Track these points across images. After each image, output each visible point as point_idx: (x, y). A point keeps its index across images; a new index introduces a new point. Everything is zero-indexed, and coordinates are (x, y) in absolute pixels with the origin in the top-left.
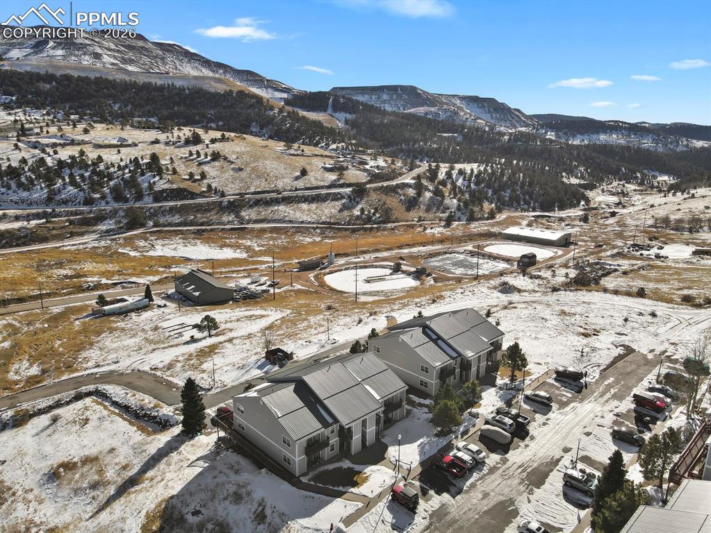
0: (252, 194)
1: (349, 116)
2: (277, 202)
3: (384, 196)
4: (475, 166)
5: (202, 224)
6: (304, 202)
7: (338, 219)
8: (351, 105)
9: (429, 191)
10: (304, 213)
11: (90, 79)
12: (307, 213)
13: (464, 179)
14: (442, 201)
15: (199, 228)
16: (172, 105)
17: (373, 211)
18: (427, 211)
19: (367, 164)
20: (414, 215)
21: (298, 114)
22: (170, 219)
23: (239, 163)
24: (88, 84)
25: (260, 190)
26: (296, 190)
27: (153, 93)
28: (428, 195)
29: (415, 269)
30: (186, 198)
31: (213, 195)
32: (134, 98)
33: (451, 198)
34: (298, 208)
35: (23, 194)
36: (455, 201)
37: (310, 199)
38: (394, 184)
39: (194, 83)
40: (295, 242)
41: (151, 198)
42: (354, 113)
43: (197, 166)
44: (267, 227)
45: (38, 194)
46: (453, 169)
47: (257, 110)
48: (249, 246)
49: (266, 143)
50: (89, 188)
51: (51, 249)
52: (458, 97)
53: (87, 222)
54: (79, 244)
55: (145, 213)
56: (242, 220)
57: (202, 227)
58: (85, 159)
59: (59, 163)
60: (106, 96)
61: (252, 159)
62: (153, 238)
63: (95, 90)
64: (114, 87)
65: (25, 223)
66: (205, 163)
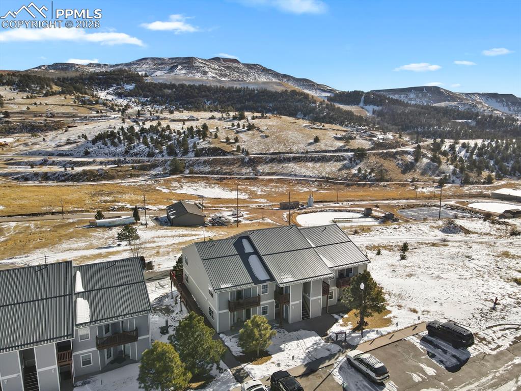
0: (271, 154)
1: (376, 108)
2: (289, 160)
3: (383, 160)
4: (480, 142)
5: (226, 174)
6: (311, 161)
7: (336, 175)
8: (379, 99)
9: (427, 157)
10: (309, 170)
11: (195, 86)
12: (311, 169)
13: (467, 152)
14: (438, 167)
15: (222, 176)
16: (244, 101)
17: (369, 171)
18: (423, 174)
19: (375, 137)
20: (408, 177)
21: (334, 106)
22: (202, 169)
23: (267, 133)
24: (194, 89)
25: (278, 151)
26: (307, 152)
27: (233, 93)
28: (425, 161)
29: (384, 215)
30: (219, 155)
31: (240, 154)
32: (220, 97)
33: (447, 165)
34: (305, 165)
35: (113, 149)
36: (452, 167)
37: (316, 159)
38: (394, 150)
39: (262, 86)
40: (294, 191)
41: (193, 154)
42: (381, 105)
43: (235, 133)
44: (275, 179)
45: (121, 149)
46: (457, 143)
47: (303, 103)
48: (254, 191)
49: (296, 121)
50: (154, 146)
51: (113, 184)
52: (478, 94)
53: (144, 168)
54: (133, 182)
55: (186, 163)
56: (256, 173)
57: (224, 176)
58: (159, 128)
59: (143, 130)
60: (203, 97)
61: (279, 130)
62: (185, 181)
63: (197, 93)
64: (209, 91)
65: (104, 166)
66: (241, 132)
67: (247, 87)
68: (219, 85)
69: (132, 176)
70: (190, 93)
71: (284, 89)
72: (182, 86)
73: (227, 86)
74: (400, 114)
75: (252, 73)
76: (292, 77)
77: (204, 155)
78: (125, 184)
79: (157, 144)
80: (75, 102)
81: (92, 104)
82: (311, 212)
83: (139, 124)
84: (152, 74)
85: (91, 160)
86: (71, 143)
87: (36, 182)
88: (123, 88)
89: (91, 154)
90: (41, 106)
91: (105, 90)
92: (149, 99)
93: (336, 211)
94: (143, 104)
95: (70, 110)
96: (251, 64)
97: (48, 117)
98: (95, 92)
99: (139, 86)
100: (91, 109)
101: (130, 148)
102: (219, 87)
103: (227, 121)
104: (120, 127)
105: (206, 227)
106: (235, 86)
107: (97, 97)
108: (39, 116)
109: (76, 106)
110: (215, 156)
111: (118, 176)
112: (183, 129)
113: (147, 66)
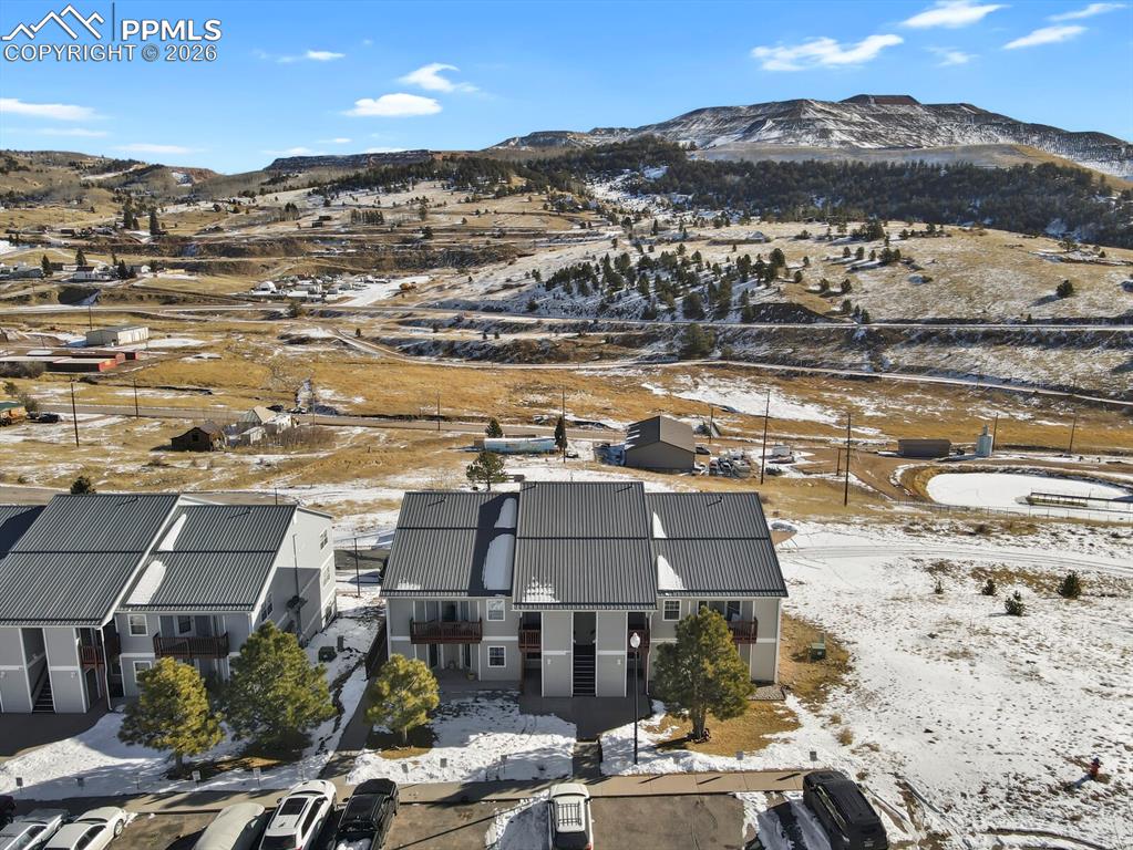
0: (928, 322)
2: (971, 339)
5: (804, 363)
6: (1035, 345)
7: (1102, 384)
10: (1024, 366)
11: (795, 165)
12: (1028, 364)
15: (792, 368)
22: (752, 349)
23: (930, 271)
24: (790, 172)
25: (946, 316)
26: (1030, 321)
27: (884, 178)
30: (797, 320)
31: (848, 319)
32: (851, 188)
34: (1013, 355)
35: (579, 300)
37: (1051, 340)
39: (961, 156)
40: (965, 414)
41: (739, 316)
43: (848, 272)
44: (922, 383)
45: (594, 300)
47: (1071, 196)
48: (859, 408)
49: (1025, 241)
50: (658, 296)
51: (562, 371)
53: (630, 342)
54: (600, 370)
55: (716, 336)
56: (879, 365)
57: (797, 369)
58: (678, 258)
59: (645, 263)
60: (810, 189)
61: (964, 265)
62: (707, 375)
63: (796, 180)
64: (825, 174)
65: (554, 335)
66: (863, 268)
67: (921, 162)
68: (850, 159)
69: (602, 356)
70: (780, 181)
71: (1023, 162)
72: (766, 166)
73: (869, 161)
75: (945, 127)
76: (1057, 129)
77: (762, 320)
78: (584, 372)
79: (666, 291)
80: (545, 207)
81: (575, 210)
82: (976, 471)
83: (641, 251)
84: (707, 143)
85: (535, 320)
86: (511, 287)
87: (433, 359)
88: (643, 175)
89: (540, 310)
90: (487, 216)
91: (608, 181)
92: (690, 197)
93: (1050, 475)
94: (678, 208)
95: (534, 223)
96: (945, 105)
97: (493, 236)
98: (588, 186)
99: (675, 171)
100: (572, 220)
101: (611, 300)
102: (850, 163)
103: (835, 244)
104: (604, 255)
105: (694, 475)
106: (891, 161)
107: (589, 196)
108: (480, 235)
109: (545, 215)
110: (786, 322)
111: (575, 355)
112: (728, 260)
113: (701, 127)
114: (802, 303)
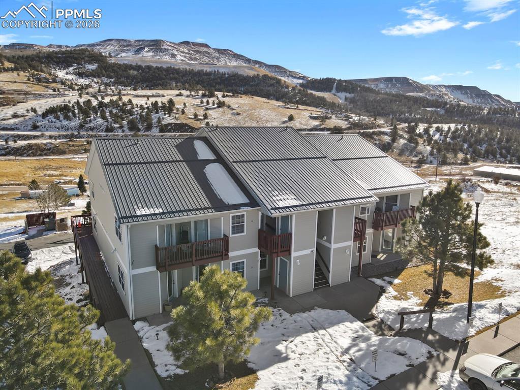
1: (348, 95)
4: (453, 126)
8: (351, 87)
9: (404, 138)
11: (163, 68)
13: (441, 135)
14: (415, 148)
16: (214, 84)
18: (400, 154)
19: (351, 118)
21: (307, 92)
23: (239, 110)
24: (161, 71)
27: (203, 77)
28: (402, 142)
30: (186, 131)
32: (190, 80)
33: (424, 145)
35: (65, 123)
36: (429, 148)
38: (371, 131)
39: (233, 70)
41: (158, 129)
42: (353, 93)
43: (204, 110)
45: (75, 123)
46: (431, 127)
47: (276, 88)
49: (269, 101)
50: (113, 120)
51: (63, 159)
52: (445, 86)
54: (86, 158)
58: (120, 102)
59: (101, 104)
60: (171, 79)
61: (251, 108)
63: (165, 75)
64: (178, 73)
65: (54, 140)
66: (211, 109)
67: (218, 71)
68: (188, 68)
69: (86, 151)
70: (157, 75)
71: (256, 73)
72: (149, 67)
73: (197, 68)
74: (372, 102)
75: (223, 58)
76: (264, 63)
77: (169, 131)
78: (77, 159)
79: (117, 118)
80: (29, 80)
81: (48, 82)
83: (97, 99)
84: (117, 55)
85: (39, 133)
86: (18, 117)
88: (84, 67)
89: (41, 128)
91: (64, 69)
92: (112, 80)
94: (107, 85)
95: (23, 87)
96: (222, 50)
98: (53, 71)
99: (102, 66)
100: (47, 87)
101: (85, 122)
103: (195, 99)
104: (76, 101)
106: (205, 69)
107: (55, 76)
109: (30, 83)
110: (181, 132)
111: (70, 150)
112: (146, 104)
113: (112, 48)
114: (187, 123)
